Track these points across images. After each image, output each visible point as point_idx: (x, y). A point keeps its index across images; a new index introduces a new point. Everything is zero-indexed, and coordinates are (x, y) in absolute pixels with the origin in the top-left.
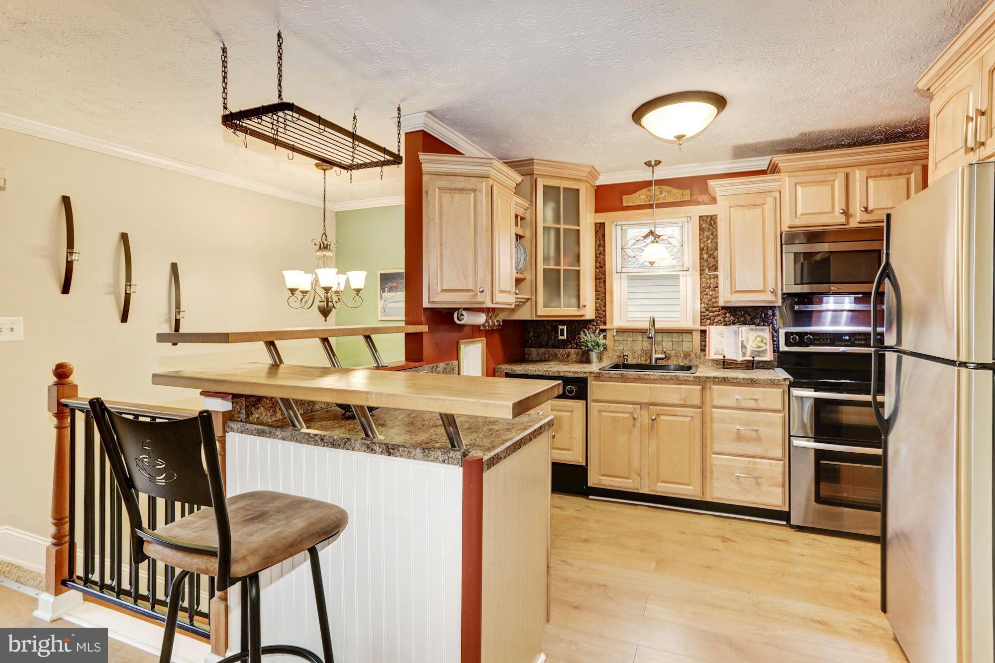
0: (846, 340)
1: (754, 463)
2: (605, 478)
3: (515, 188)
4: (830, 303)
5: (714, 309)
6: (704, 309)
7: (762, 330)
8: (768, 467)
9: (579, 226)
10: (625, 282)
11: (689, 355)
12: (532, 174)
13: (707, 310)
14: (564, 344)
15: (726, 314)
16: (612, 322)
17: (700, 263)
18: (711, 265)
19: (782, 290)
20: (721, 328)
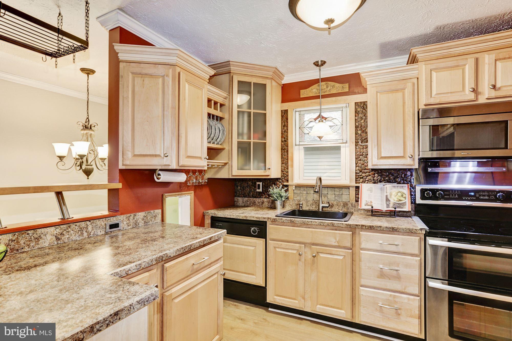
0: (471, 196)
1: (395, 296)
2: (279, 298)
3: (209, 79)
4: (456, 166)
5: (366, 171)
6: (358, 171)
7: (402, 187)
8: (406, 301)
9: (265, 110)
10: (302, 152)
11: (347, 204)
12: (230, 73)
13: (361, 171)
14: (260, 195)
15: (374, 174)
16: (292, 180)
17: (356, 137)
18: (363, 139)
19: (419, 155)
20: (371, 185)
